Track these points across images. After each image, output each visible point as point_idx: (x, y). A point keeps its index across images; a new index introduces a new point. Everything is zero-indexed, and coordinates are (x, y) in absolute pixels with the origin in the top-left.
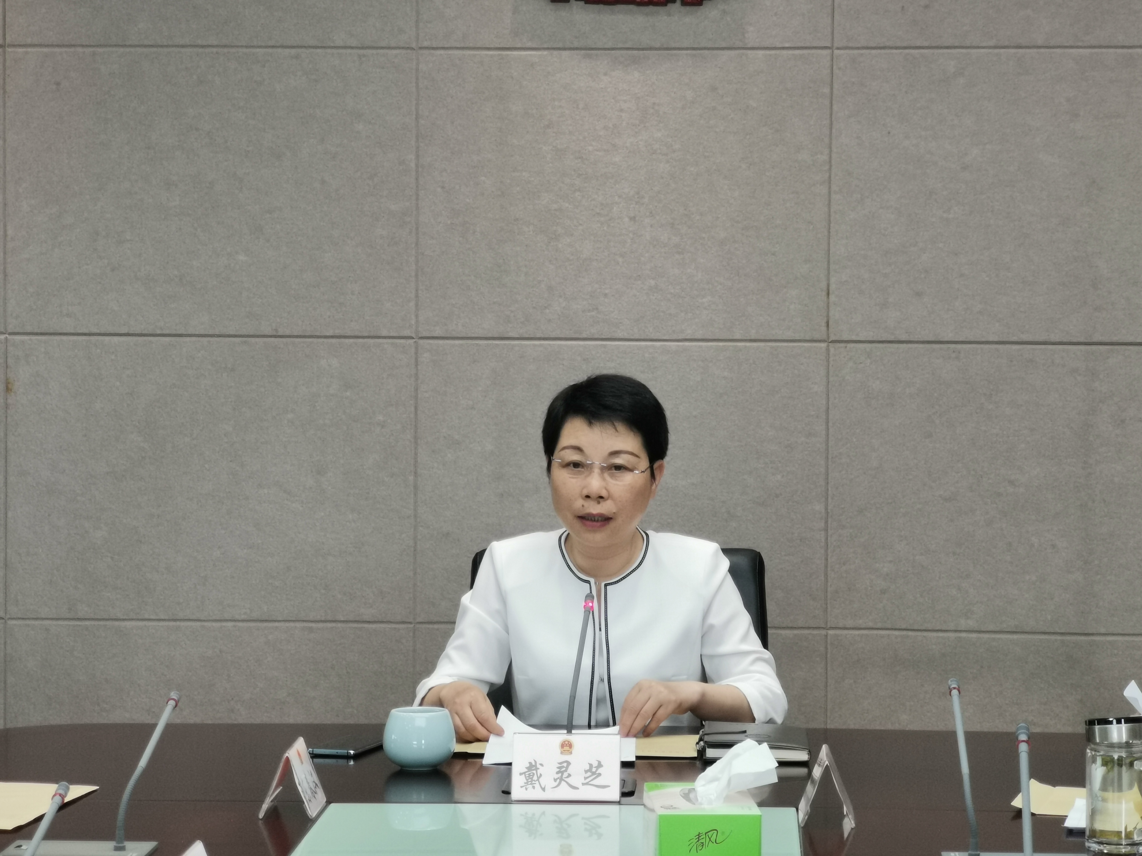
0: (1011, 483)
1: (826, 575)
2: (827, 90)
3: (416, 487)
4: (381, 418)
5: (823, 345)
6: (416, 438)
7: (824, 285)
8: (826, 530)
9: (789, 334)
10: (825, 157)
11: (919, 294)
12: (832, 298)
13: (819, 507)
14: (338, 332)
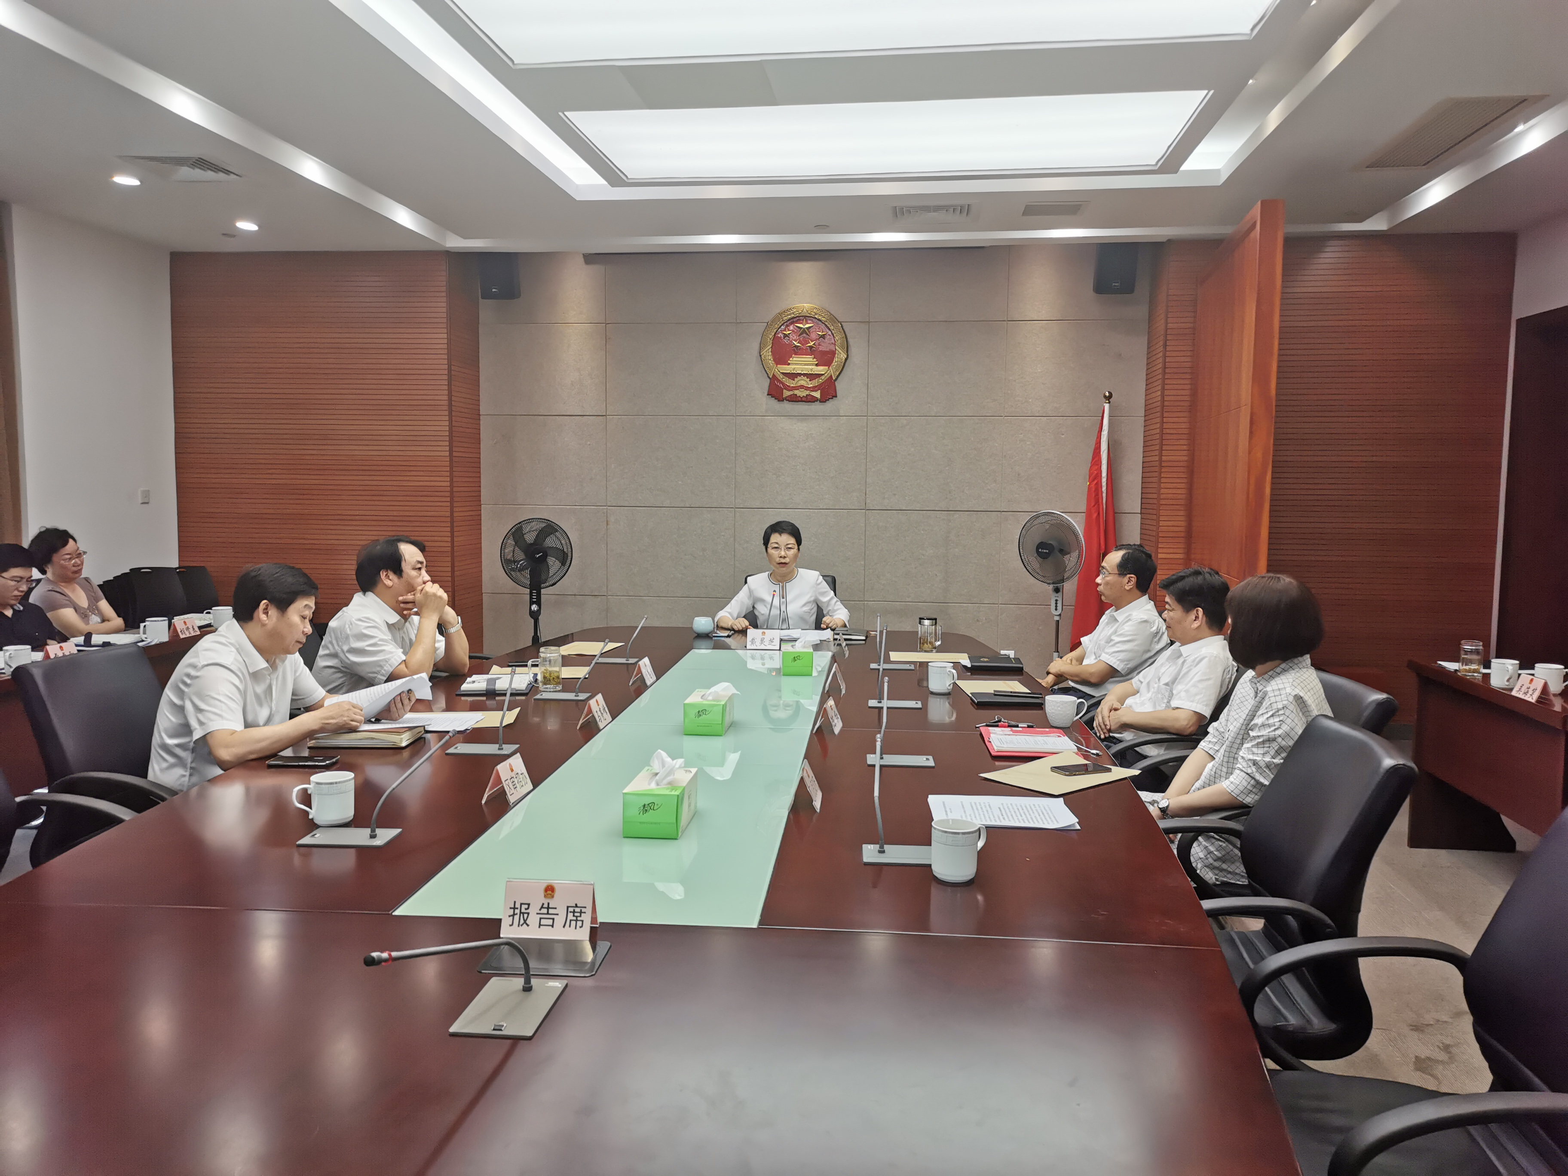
0: (923, 555)
1: (864, 584)
2: (866, 430)
3: (734, 555)
4: (723, 534)
5: (864, 511)
6: (735, 540)
7: (864, 492)
8: (864, 570)
9: (853, 508)
10: (865, 451)
11: (895, 495)
12: (867, 496)
13: (863, 563)
14: (710, 506)
